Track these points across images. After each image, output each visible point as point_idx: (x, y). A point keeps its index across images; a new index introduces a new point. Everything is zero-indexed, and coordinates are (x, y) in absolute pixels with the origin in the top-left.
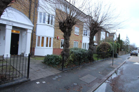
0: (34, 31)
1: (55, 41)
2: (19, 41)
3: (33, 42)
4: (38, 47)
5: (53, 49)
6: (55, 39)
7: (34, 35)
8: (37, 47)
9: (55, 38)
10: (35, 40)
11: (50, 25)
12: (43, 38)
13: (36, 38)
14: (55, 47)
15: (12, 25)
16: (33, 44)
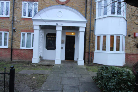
0: (92, 30)
1: (129, 40)
2: (75, 44)
3: (91, 44)
4: (98, 51)
5: (126, 54)
6: (130, 38)
7: (91, 35)
8: (96, 51)
9: (129, 36)
10: (93, 42)
11: (116, 15)
12: (105, 37)
13: (95, 38)
14: (129, 52)
15: (62, 25)
16: (91, 47)
